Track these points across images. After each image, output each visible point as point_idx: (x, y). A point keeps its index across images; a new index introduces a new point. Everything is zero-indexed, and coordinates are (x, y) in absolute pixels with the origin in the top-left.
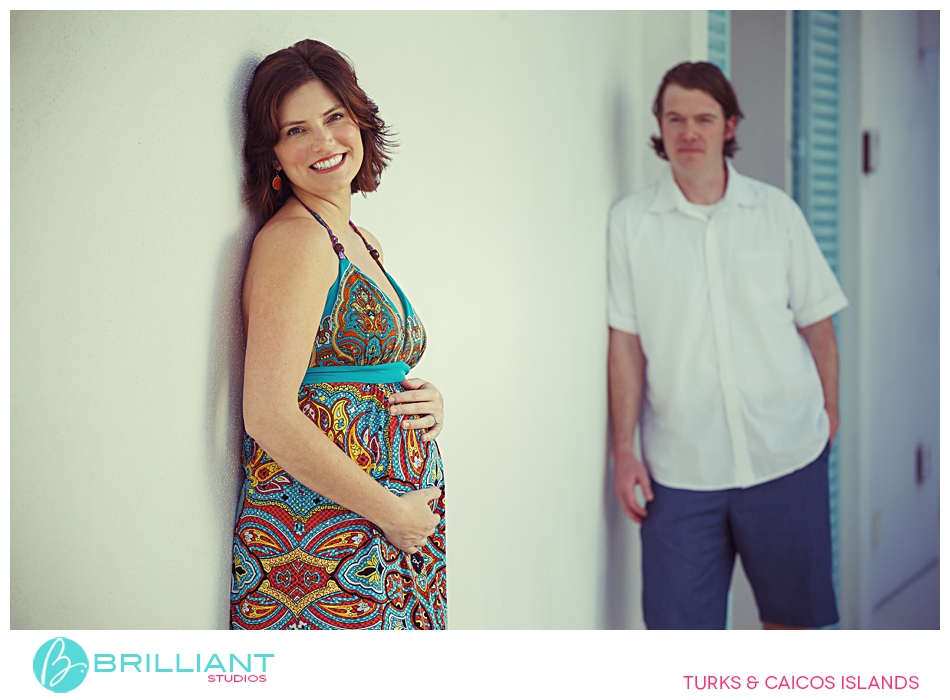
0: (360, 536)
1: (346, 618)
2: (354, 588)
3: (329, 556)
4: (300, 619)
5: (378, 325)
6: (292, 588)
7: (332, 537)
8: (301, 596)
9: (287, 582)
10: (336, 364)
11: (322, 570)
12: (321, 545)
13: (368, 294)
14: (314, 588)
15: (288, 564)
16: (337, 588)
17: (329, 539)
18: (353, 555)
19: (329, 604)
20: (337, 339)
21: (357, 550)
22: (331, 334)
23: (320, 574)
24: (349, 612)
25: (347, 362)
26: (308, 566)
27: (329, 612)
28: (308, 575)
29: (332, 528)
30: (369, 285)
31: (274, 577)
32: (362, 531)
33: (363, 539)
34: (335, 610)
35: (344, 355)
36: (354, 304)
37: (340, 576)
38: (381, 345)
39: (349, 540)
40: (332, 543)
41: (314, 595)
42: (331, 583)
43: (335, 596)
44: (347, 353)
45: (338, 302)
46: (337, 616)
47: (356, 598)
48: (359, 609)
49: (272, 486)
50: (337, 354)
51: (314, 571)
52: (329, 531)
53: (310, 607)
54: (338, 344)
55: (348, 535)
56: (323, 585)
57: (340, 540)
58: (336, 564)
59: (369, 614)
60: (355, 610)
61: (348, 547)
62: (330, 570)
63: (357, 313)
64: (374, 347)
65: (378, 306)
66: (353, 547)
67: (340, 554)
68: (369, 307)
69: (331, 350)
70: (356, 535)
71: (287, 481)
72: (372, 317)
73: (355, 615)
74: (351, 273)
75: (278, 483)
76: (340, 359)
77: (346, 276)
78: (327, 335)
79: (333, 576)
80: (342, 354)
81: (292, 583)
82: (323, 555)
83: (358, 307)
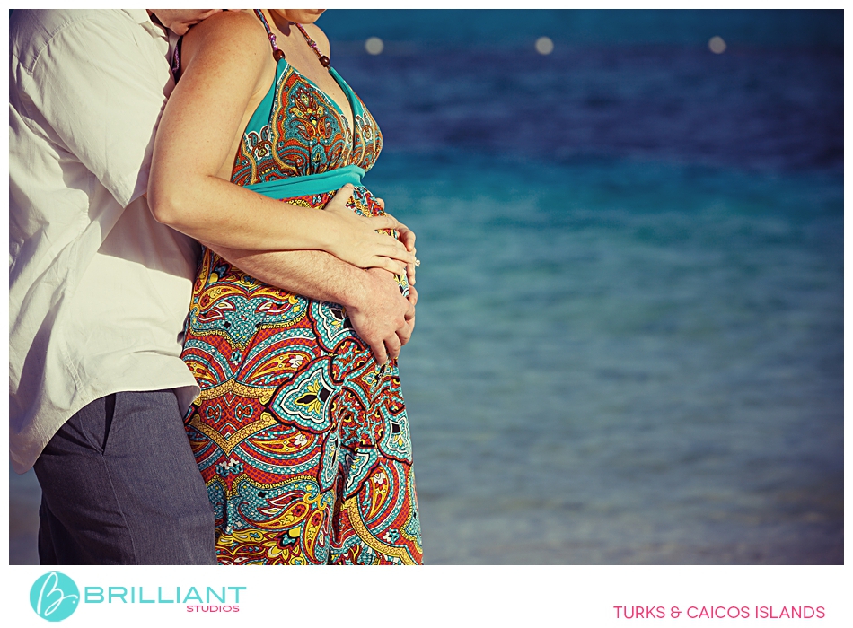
0: (299, 357)
1: (282, 454)
2: (293, 418)
3: (264, 384)
4: (232, 456)
5: (322, 130)
6: (222, 423)
7: (266, 362)
8: (233, 432)
9: (217, 417)
10: (279, 178)
11: (256, 401)
12: (255, 372)
13: (309, 96)
14: (246, 422)
15: (219, 398)
16: (273, 421)
17: (262, 365)
18: (291, 381)
19: (263, 440)
20: (278, 149)
21: (296, 374)
22: (271, 145)
23: (253, 406)
24: (285, 447)
25: (291, 173)
26: (239, 398)
27: (263, 449)
28: (239, 409)
29: (266, 351)
30: (309, 86)
31: (204, 411)
32: (301, 352)
33: (303, 361)
34: (270, 446)
35: (287, 166)
36: (293, 110)
37: (275, 406)
38: (326, 152)
39: (287, 362)
40: (266, 369)
41: (247, 431)
42: (265, 415)
43: (270, 430)
44: (290, 164)
45: (276, 109)
46: (271, 452)
47: (294, 429)
48: (296, 443)
49: (213, 313)
50: (278, 166)
51: (246, 403)
52: (263, 355)
53: (243, 444)
54: (279, 155)
55: (286, 357)
56: (257, 418)
57: (276, 363)
58: (271, 393)
59: (307, 447)
60: (292, 444)
61: (285, 372)
62: (264, 401)
63: (297, 119)
64: (318, 154)
65: (320, 109)
66: (291, 371)
67: (276, 381)
68: (310, 111)
69: (272, 163)
70: (294, 357)
71: (230, 306)
72: (314, 122)
73: (292, 449)
74: (289, 74)
75: (220, 310)
76: (283, 171)
77: (283, 79)
78: (267, 146)
79: (267, 408)
80: (285, 166)
81: (222, 418)
82: (257, 383)
83: (297, 112)
